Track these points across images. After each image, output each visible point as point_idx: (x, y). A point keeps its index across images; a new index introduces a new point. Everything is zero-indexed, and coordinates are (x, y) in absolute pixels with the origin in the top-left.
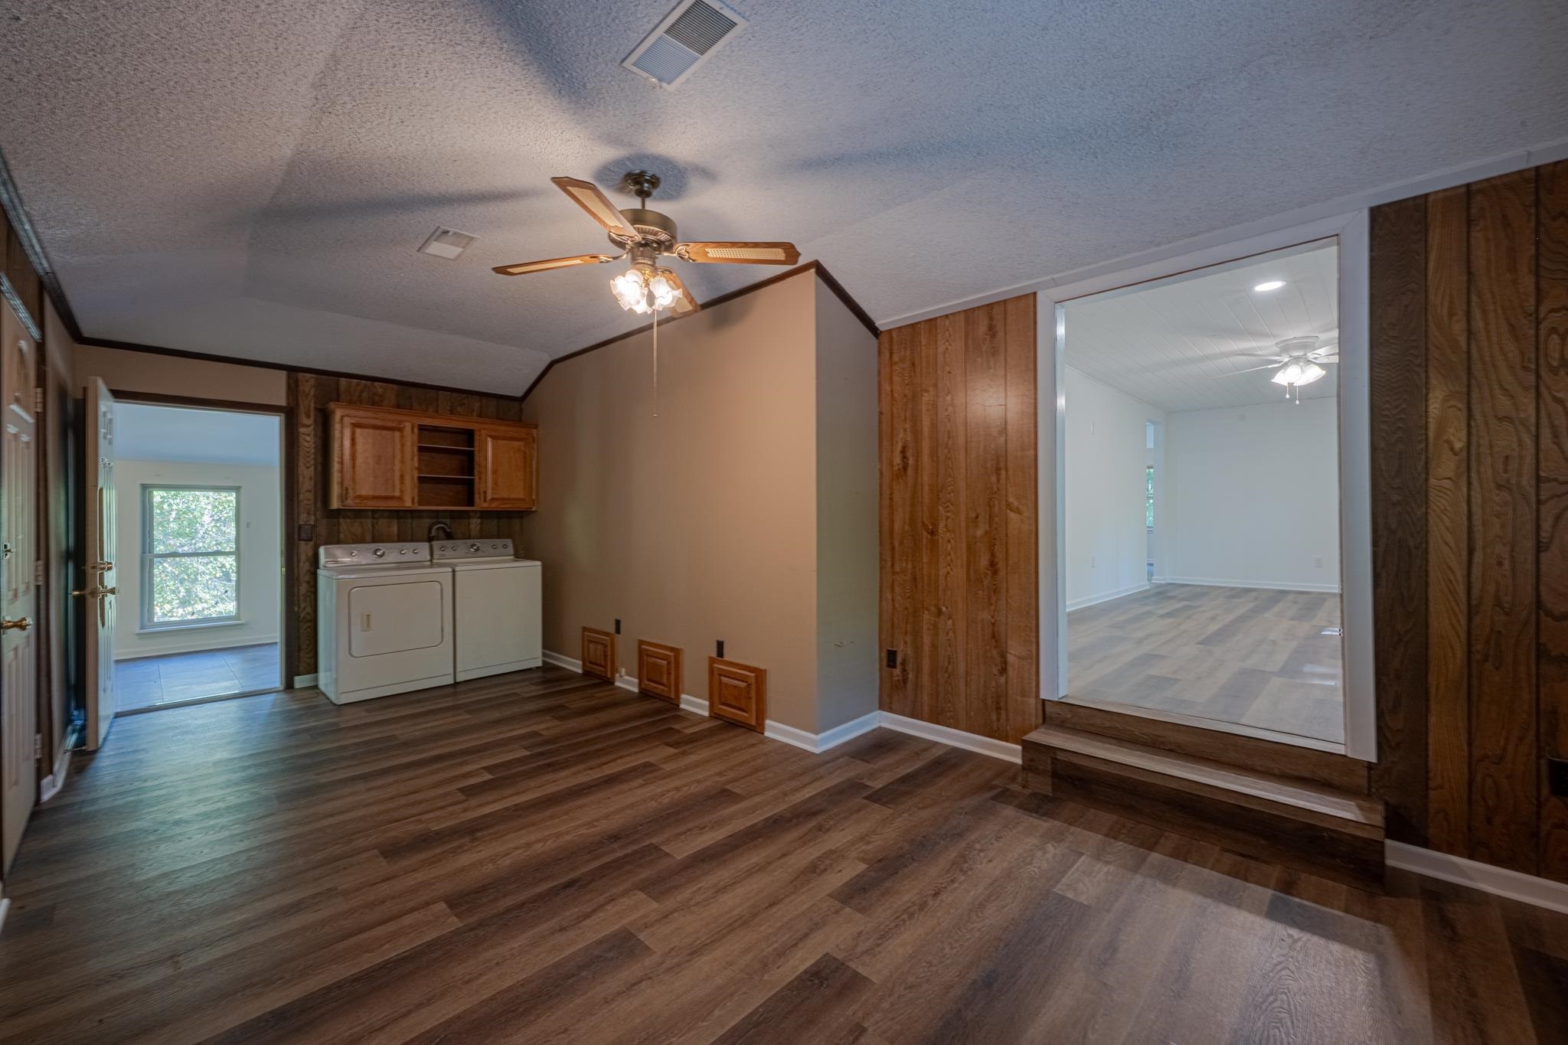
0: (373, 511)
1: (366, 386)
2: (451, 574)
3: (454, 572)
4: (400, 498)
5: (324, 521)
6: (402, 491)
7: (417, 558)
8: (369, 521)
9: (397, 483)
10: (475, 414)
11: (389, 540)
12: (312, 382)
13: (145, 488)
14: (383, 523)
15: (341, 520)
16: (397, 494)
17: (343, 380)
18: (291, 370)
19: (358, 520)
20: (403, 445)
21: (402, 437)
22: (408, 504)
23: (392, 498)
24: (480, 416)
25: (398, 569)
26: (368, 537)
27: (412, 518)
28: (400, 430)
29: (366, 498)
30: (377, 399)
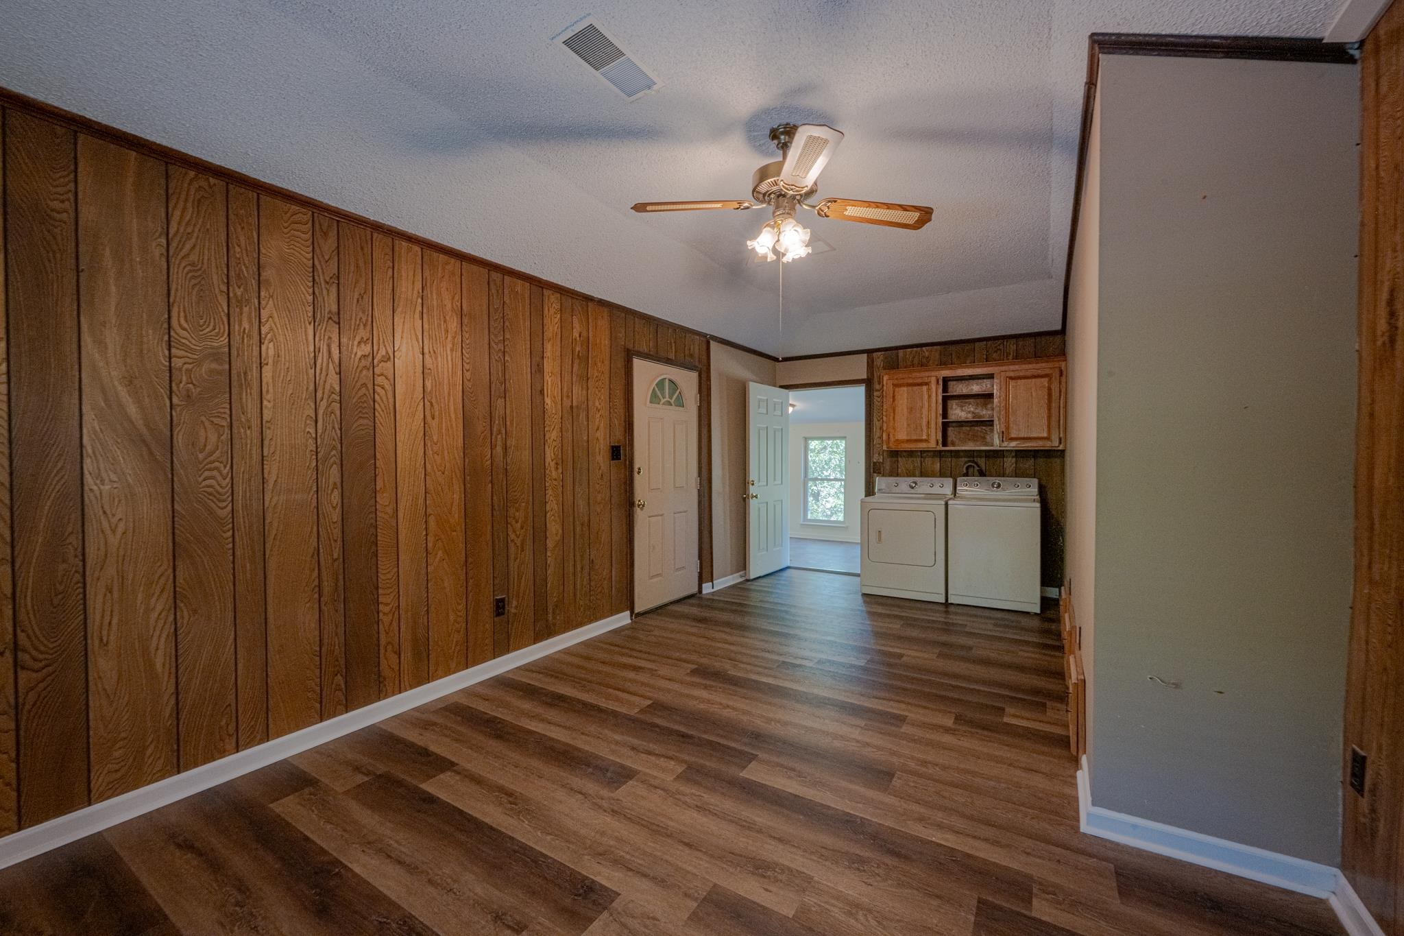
0: (921, 451)
1: (916, 352)
2: (944, 507)
3: (947, 505)
4: (926, 441)
5: (888, 460)
6: (928, 435)
7: (941, 491)
8: (919, 460)
9: (925, 428)
10: (1011, 357)
11: (933, 475)
12: (881, 358)
13: (806, 439)
14: (928, 461)
15: (900, 459)
16: (924, 437)
17: (901, 352)
18: (869, 352)
19: (910, 459)
20: (929, 397)
21: (929, 390)
22: (932, 445)
23: (921, 441)
24: (1016, 357)
25: (925, 499)
26: (917, 473)
27: (951, 457)
28: (927, 384)
29: (903, 441)
30: (924, 360)
